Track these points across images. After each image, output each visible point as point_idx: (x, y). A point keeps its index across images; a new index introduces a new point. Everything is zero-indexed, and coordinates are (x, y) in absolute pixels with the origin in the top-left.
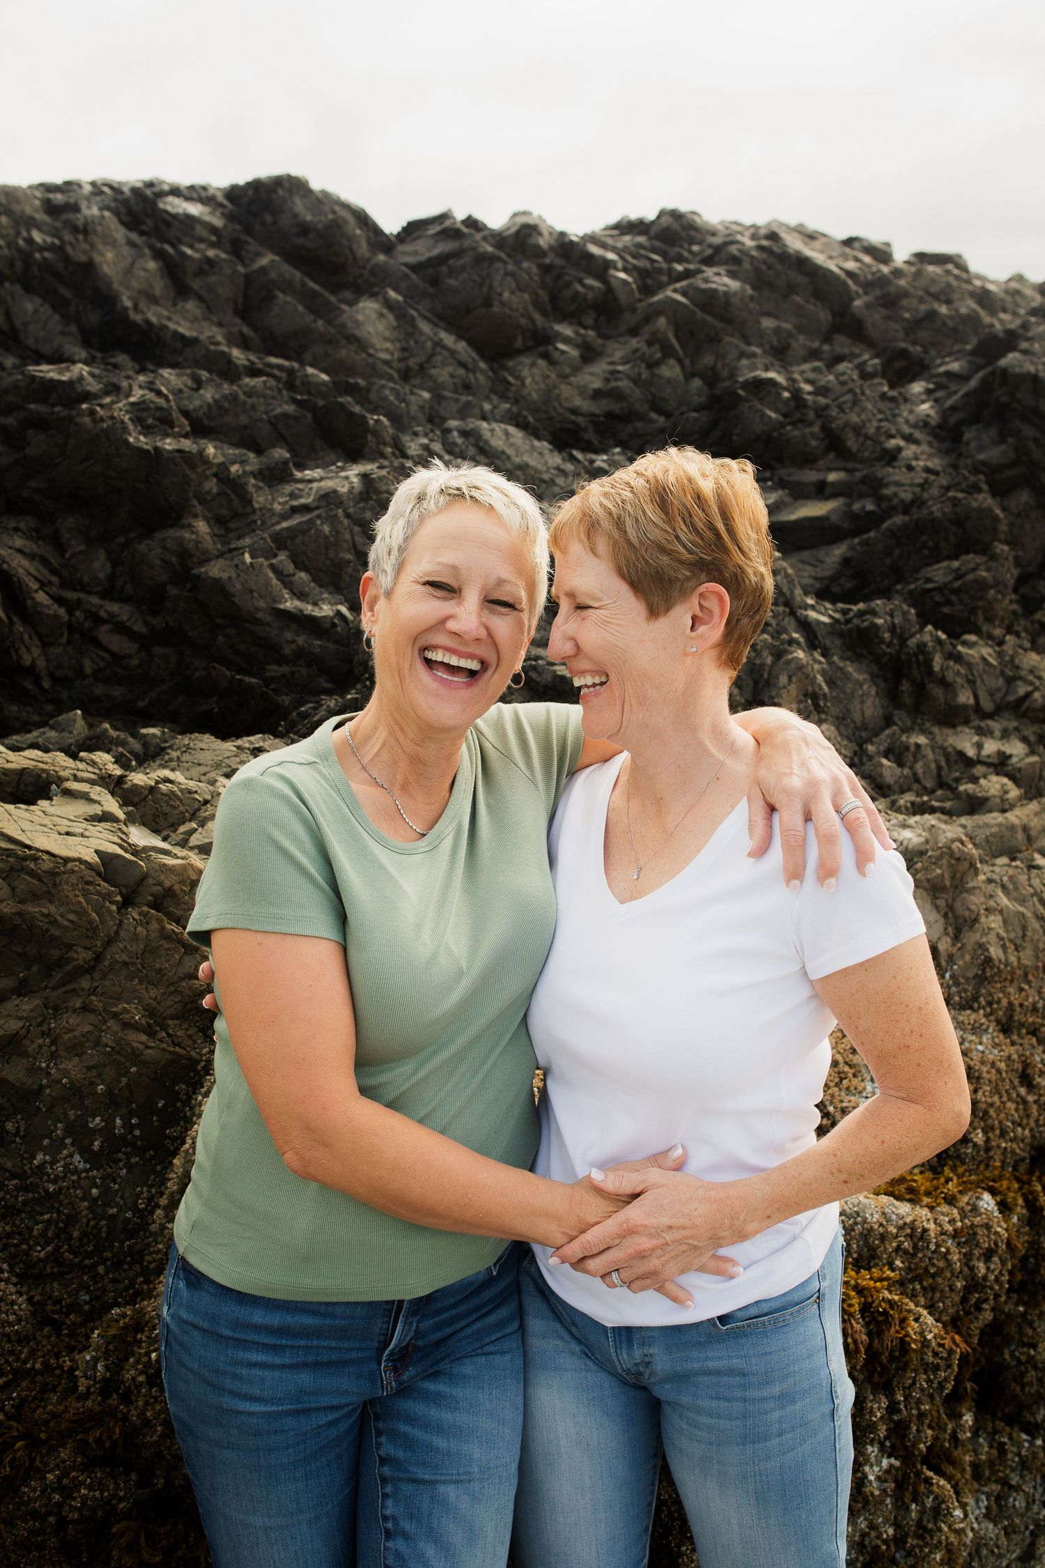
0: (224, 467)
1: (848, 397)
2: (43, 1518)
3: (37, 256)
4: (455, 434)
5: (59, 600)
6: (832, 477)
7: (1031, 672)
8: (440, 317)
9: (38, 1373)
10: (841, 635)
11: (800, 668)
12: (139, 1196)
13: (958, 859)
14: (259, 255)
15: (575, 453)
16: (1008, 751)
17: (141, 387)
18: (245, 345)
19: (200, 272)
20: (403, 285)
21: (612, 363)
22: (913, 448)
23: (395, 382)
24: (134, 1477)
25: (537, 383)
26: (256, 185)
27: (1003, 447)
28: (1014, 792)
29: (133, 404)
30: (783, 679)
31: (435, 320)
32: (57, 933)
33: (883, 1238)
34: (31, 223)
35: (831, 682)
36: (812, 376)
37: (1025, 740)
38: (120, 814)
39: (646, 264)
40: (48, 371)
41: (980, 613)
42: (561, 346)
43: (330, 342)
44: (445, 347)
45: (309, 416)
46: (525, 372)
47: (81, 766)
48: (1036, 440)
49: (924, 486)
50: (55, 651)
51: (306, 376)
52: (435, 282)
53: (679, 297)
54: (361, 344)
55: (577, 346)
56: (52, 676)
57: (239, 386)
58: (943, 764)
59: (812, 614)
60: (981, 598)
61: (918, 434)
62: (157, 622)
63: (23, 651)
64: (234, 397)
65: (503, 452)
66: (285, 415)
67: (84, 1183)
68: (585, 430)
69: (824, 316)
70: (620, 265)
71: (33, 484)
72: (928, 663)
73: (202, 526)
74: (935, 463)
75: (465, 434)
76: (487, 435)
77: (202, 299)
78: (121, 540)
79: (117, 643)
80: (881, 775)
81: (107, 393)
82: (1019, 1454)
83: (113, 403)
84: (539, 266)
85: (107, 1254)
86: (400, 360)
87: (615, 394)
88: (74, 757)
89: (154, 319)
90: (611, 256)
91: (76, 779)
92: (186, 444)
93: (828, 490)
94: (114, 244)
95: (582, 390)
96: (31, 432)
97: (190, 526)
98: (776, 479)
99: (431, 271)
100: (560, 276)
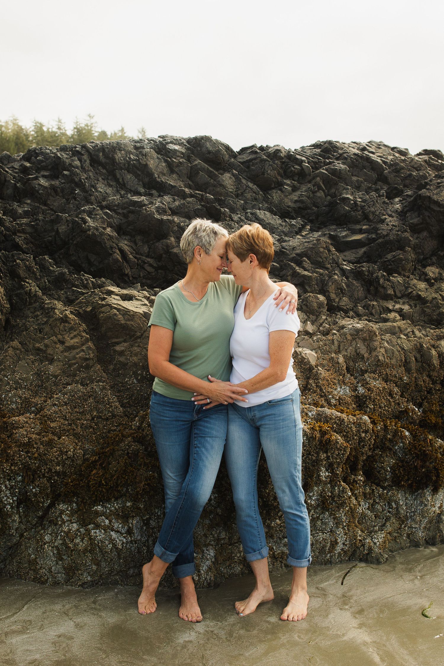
0: (179, 224)
1: (372, 203)
2: (124, 452)
3: (132, 162)
4: (249, 214)
5: (135, 257)
6: (364, 227)
7: (414, 285)
8: (249, 178)
9: (124, 424)
10: (353, 273)
11: (336, 281)
12: (148, 391)
13: (371, 332)
14: (195, 160)
15: (286, 219)
16: (403, 308)
17: (158, 202)
18: (190, 187)
19: (178, 166)
20: (238, 168)
21: (302, 192)
22: (390, 218)
23: (233, 198)
24: (144, 447)
25: (277, 198)
26: (196, 139)
27: (419, 218)
28: (398, 317)
29: (156, 207)
30: (330, 284)
31: (247, 179)
32: (133, 328)
33: (331, 419)
34: (130, 153)
35: (348, 286)
36: (361, 196)
37: (410, 305)
38: (149, 305)
39: (317, 160)
40: (135, 198)
41: (400, 268)
42: (285, 187)
43: (215, 186)
44: (249, 187)
45: (205, 209)
46: (274, 195)
47: (140, 294)
48: (429, 216)
49: (391, 230)
50: (133, 270)
51: (207, 196)
52: (248, 167)
53: (324, 171)
54: (224, 187)
55: (291, 187)
56: (132, 277)
57: (186, 201)
58: (382, 311)
59: (345, 267)
60: (400, 264)
61: (393, 214)
62: (160, 264)
63: (126, 269)
64: (184, 204)
65: (263, 219)
66: (198, 209)
67: (136, 386)
68: (291, 212)
69: (375, 176)
70: (306, 161)
71: (130, 227)
72: (379, 281)
73: (172, 239)
74: (396, 223)
75: (252, 214)
76: (259, 214)
77: (178, 174)
78: (152, 242)
79: (149, 269)
80: (358, 312)
81: (150, 204)
82: (378, 493)
83: (151, 207)
84: (281, 162)
85: (140, 404)
86: (235, 191)
87: (301, 202)
88: (139, 292)
89: (163, 180)
90: (304, 158)
91: (139, 296)
92: (169, 218)
93: (363, 231)
94: (153, 158)
95: (291, 200)
96: (130, 214)
97: (169, 239)
98: (347, 228)
99: (247, 164)
100: (287, 165)
